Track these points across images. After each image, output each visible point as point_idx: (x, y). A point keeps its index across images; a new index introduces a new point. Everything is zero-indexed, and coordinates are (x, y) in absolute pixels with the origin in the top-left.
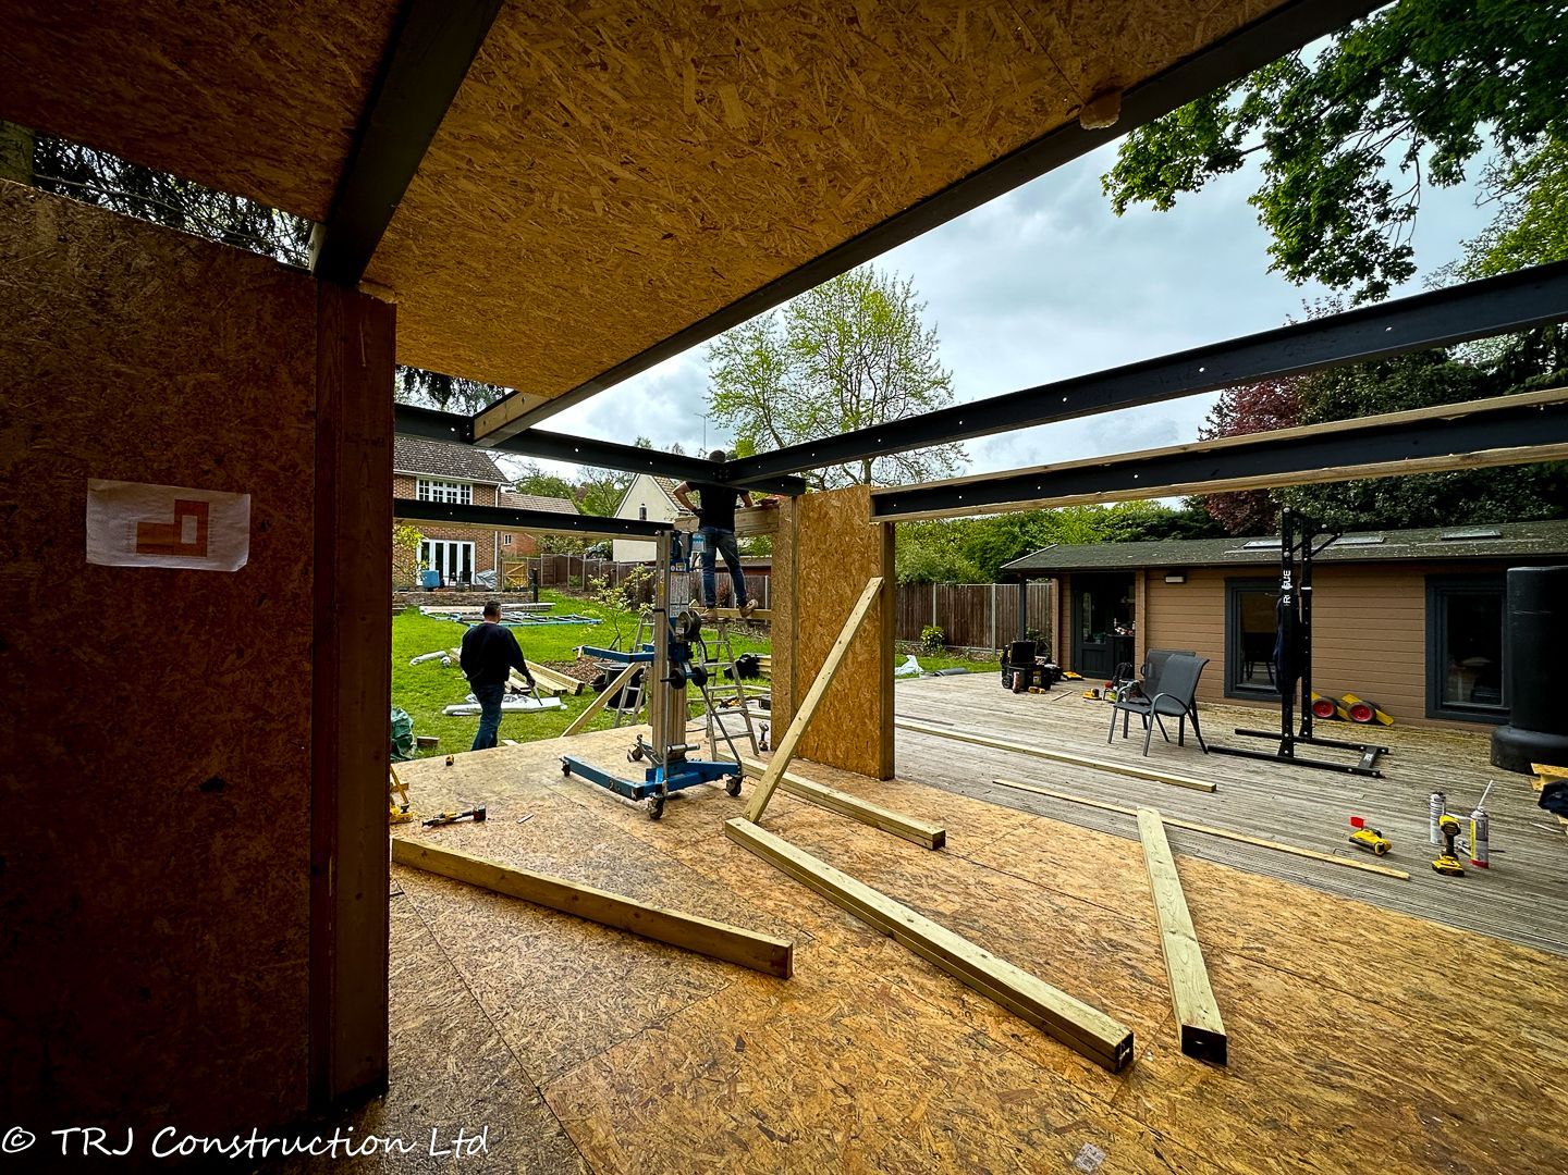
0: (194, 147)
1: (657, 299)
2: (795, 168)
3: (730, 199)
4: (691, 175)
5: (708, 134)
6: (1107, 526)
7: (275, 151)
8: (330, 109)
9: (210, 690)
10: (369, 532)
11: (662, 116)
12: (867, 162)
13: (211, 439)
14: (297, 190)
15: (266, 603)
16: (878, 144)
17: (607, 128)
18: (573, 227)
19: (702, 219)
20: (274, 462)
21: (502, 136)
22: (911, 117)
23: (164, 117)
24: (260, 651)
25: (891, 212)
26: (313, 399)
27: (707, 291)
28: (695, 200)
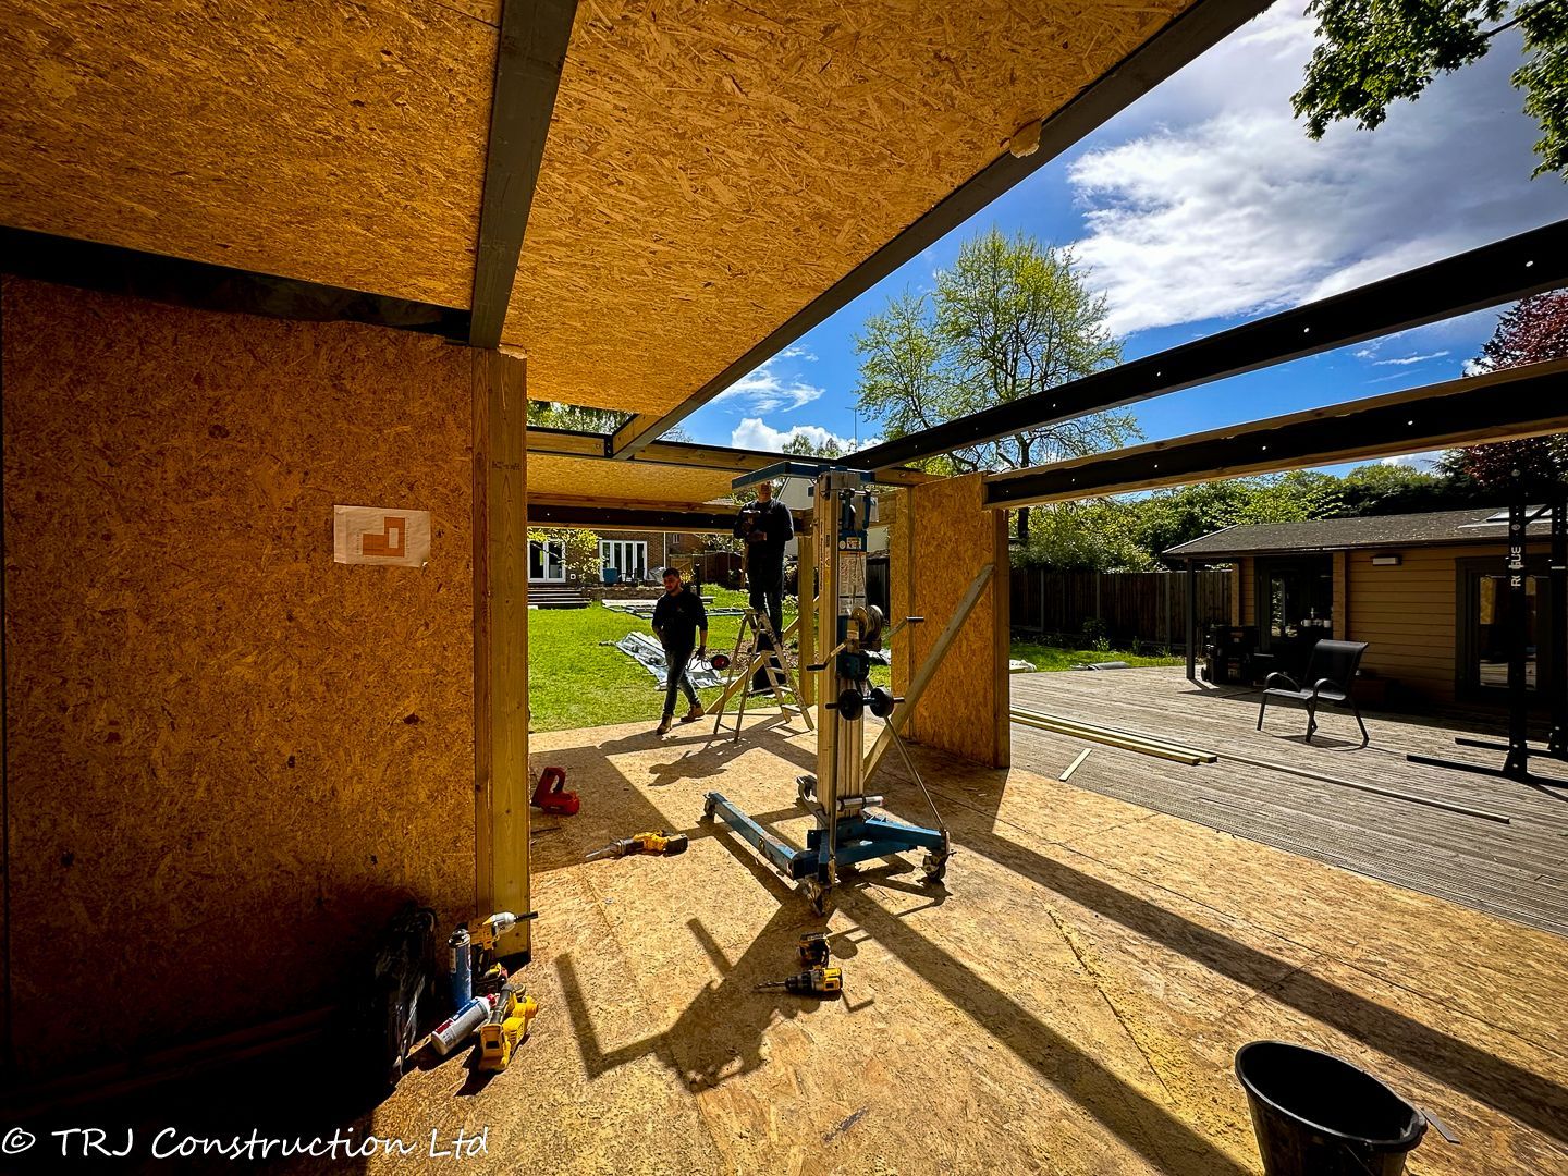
0: (383, 275)
1: (717, 331)
2: (788, 223)
3: (745, 252)
4: (709, 240)
5: (709, 211)
6: (1310, 501)
7: (429, 270)
8: (456, 240)
9: (408, 652)
10: (509, 536)
11: (672, 205)
12: (844, 209)
13: (405, 473)
14: (447, 291)
15: (443, 590)
16: (846, 196)
17: (636, 220)
18: (636, 288)
19: (729, 269)
20: (445, 487)
21: (567, 237)
22: (864, 172)
23: (363, 261)
24: (439, 625)
25: (884, 241)
26: (470, 438)
27: (755, 321)
28: (719, 257)
